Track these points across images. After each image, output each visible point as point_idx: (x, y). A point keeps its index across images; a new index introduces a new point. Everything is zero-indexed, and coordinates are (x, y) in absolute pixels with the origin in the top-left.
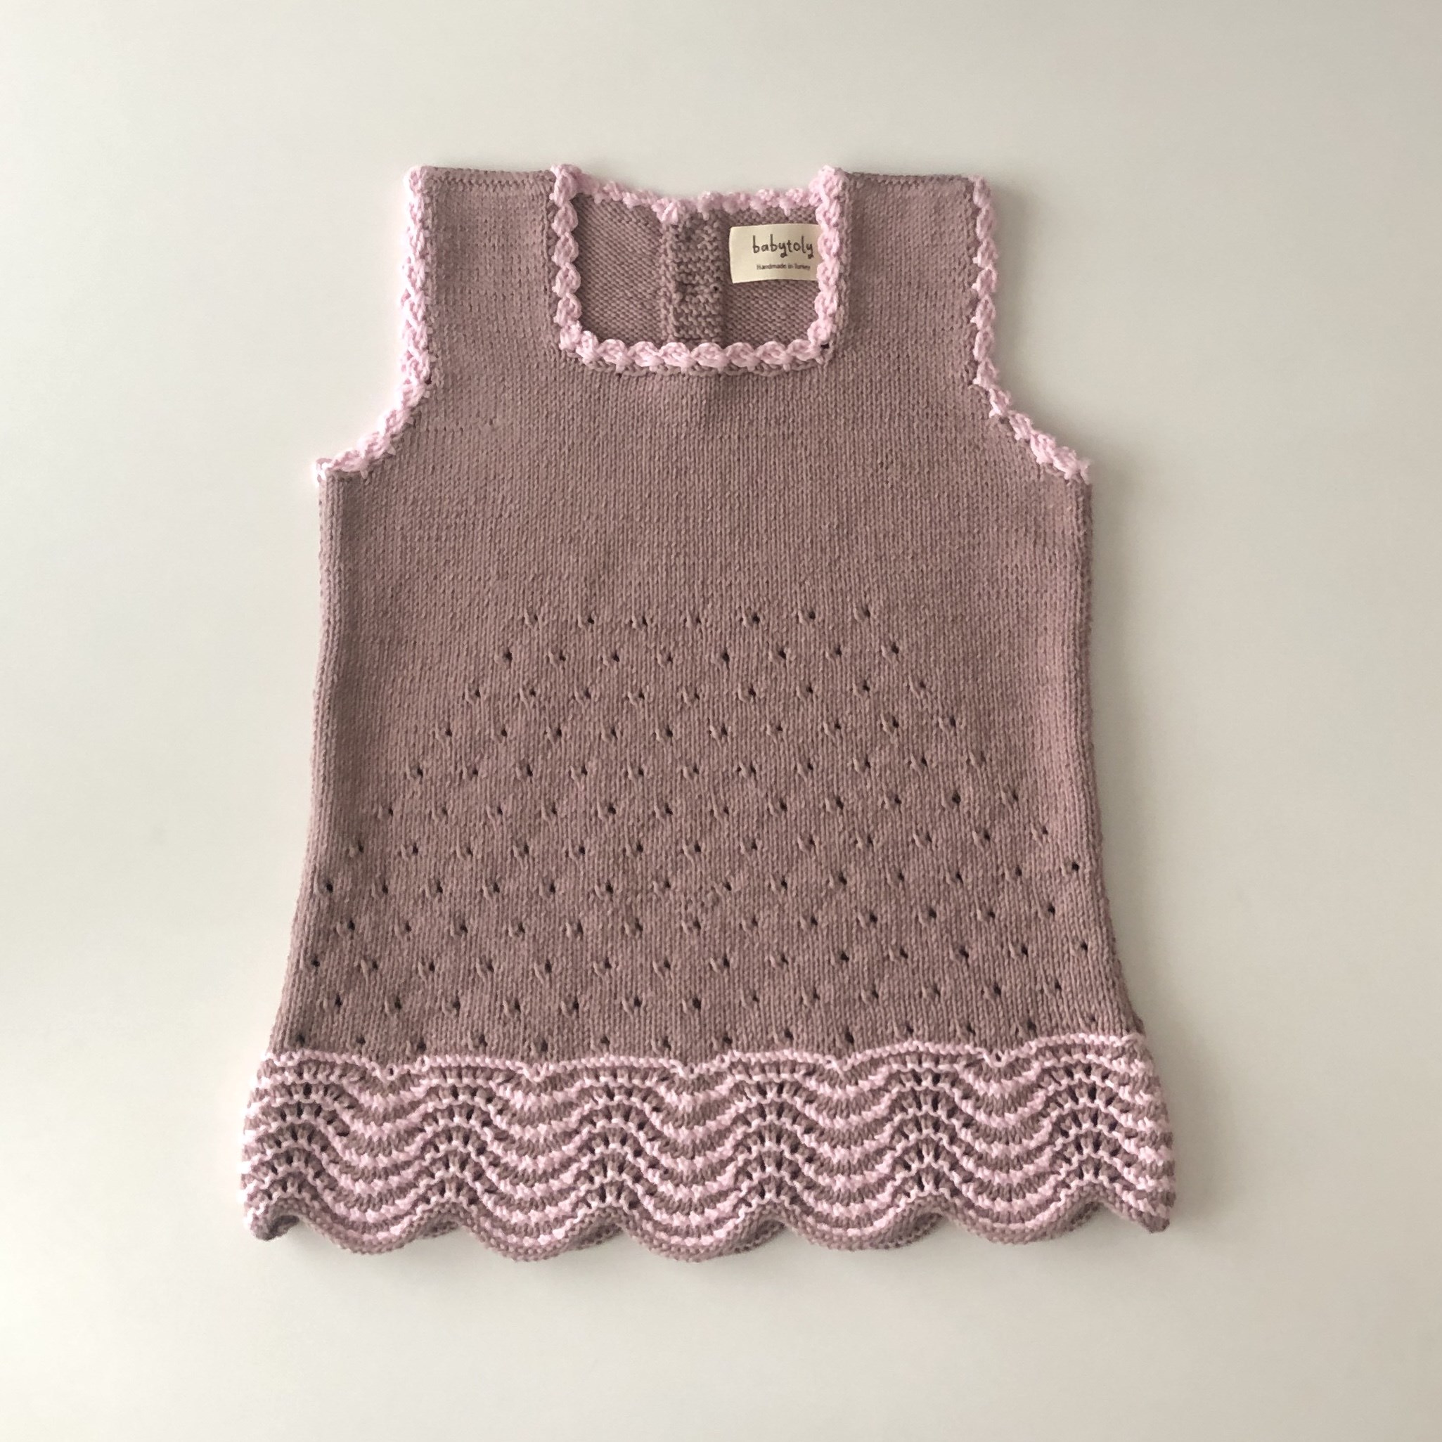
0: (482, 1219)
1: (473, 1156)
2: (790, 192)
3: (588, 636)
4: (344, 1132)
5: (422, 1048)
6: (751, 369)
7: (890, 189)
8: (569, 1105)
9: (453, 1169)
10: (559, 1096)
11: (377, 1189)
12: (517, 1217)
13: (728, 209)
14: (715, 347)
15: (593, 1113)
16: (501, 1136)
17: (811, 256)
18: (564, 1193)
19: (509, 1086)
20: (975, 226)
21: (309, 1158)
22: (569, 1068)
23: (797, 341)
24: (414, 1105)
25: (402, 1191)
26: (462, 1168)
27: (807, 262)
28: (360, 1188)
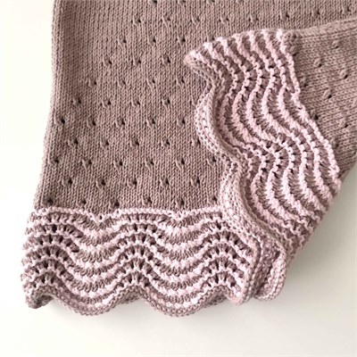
0: (152, 294)
1: (146, 260)
4: (76, 250)
5: (117, 205)
8: (197, 233)
9: (136, 268)
10: (192, 228)
11: (95, 280)
12: (171, 293)
15: (210, 236)
16: (161, 250)
18: (196, 279)
19: (165, 223)
21: (57, 264)
22: (197, 213)
24: (114, 235)
25: (109, 280)
26: (141, 267)
28: (85, 280)
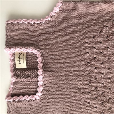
2: (10, 57)
3: (92, 93)
6: (42, 64)
7: (8, 39)
13: (13, 69)
14: (39, 71)
17: (21, 53)
20: (14, 23)
23: (37, 56)
27: (22, 54)
